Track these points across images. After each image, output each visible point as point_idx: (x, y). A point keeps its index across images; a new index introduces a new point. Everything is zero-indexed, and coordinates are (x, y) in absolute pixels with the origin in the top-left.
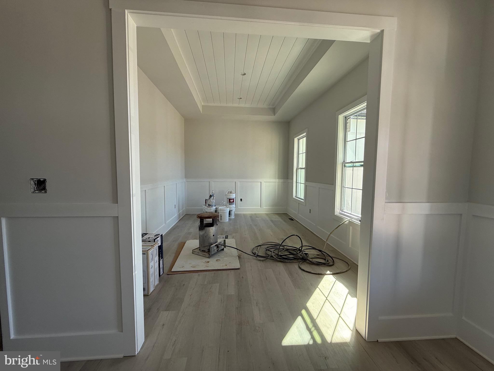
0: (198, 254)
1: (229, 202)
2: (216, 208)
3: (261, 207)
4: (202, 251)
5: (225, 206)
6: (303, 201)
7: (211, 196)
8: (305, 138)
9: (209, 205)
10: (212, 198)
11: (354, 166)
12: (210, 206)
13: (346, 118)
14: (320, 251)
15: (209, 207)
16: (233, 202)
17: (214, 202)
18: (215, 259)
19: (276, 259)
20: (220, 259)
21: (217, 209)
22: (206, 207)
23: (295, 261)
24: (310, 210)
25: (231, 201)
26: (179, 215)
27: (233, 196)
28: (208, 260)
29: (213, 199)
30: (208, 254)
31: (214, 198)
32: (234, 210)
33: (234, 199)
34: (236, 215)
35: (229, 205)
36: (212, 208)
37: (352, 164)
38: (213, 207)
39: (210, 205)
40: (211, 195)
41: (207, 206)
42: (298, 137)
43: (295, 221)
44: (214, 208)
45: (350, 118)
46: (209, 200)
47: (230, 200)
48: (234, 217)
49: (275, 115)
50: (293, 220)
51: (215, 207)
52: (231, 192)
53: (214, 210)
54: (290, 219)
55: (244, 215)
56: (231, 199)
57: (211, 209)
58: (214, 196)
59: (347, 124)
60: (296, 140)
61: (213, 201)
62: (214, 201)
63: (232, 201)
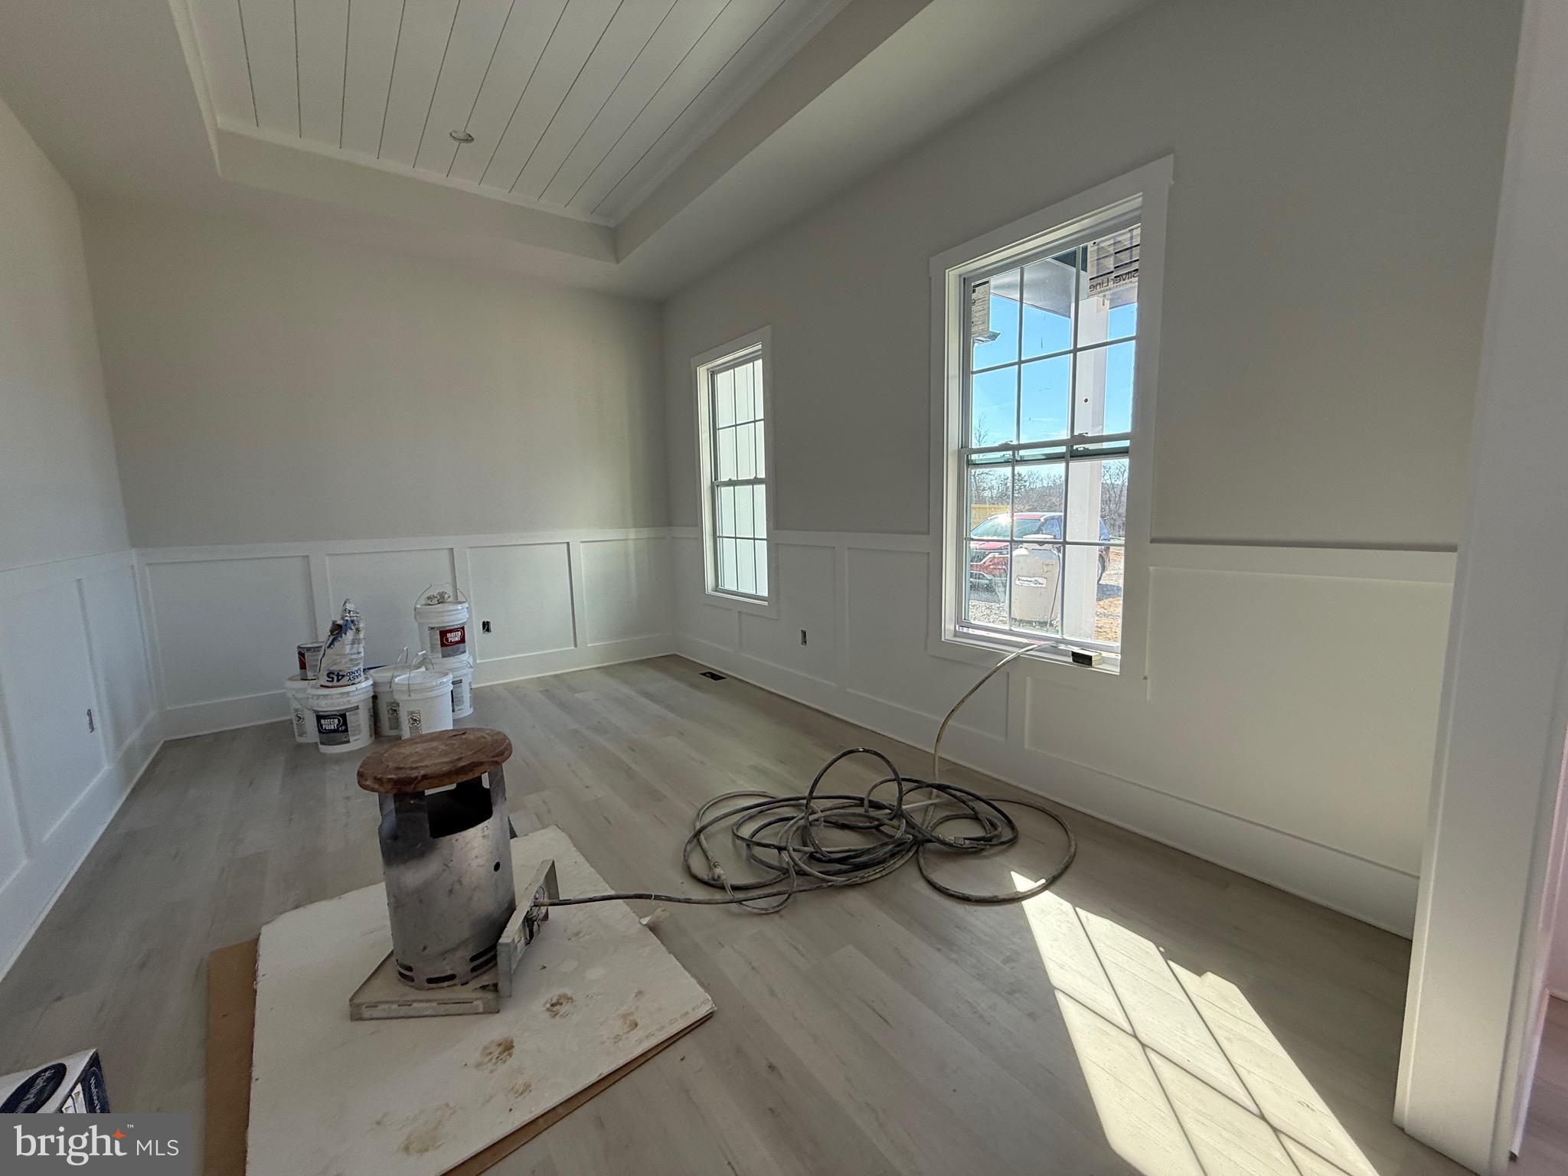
0: (404, 1010)
1: (443, 645)
2: (375, 685)
3: (576, 646)
4: (430, 981)
5: (423, 669)
6: (766, 603)
7: (338, 630)
8: (759, 363)
9: (336, 677)
10: (350, 635)
11: (1017, 461)
12: (338, 680)
13: (968, 285)
14: (941, 788)
15: (335, 683)
16: (463, 640)
17: (362, 654)
18: (538, 1007)
19: (829, 881)
20: (568, 991)
21: (381, 689)
22: (313, 687)
23: (897, 866)
24: (804, 633)
25: (449, 640)
26: (127, 763)
27: (457, 615)
28: (494, 1029)
29: (353, 643)
30: (479, 994)
31: (362, 635)
32: (470, 676)
33: (463, 628)
34: (477, 696)
35: (443, 657)
36: (353, 688)
37: (1011, 452)
38: (357, 680)
39: (338, 675)
40: (340, 622)
41: (324, 680)
42: (710, 365)
43: (728, 679)
44: (363, 685)
45: (987, 282)
46: (329, 651)
47: (444, 633)
48: (471, 711)
49: (618, 261)
50: (723, 678)
51: (370, 682)
52: (442, 595)
53: (363, 697)
54: (704, 674)
55: (512, 689)
56: (451, 631)
57: (348, 693)
58: (361, 625)
59: (974, 308)
60: (702, 373)
61: (355, 651)
62: (362, 650)
63: (454, 637)
